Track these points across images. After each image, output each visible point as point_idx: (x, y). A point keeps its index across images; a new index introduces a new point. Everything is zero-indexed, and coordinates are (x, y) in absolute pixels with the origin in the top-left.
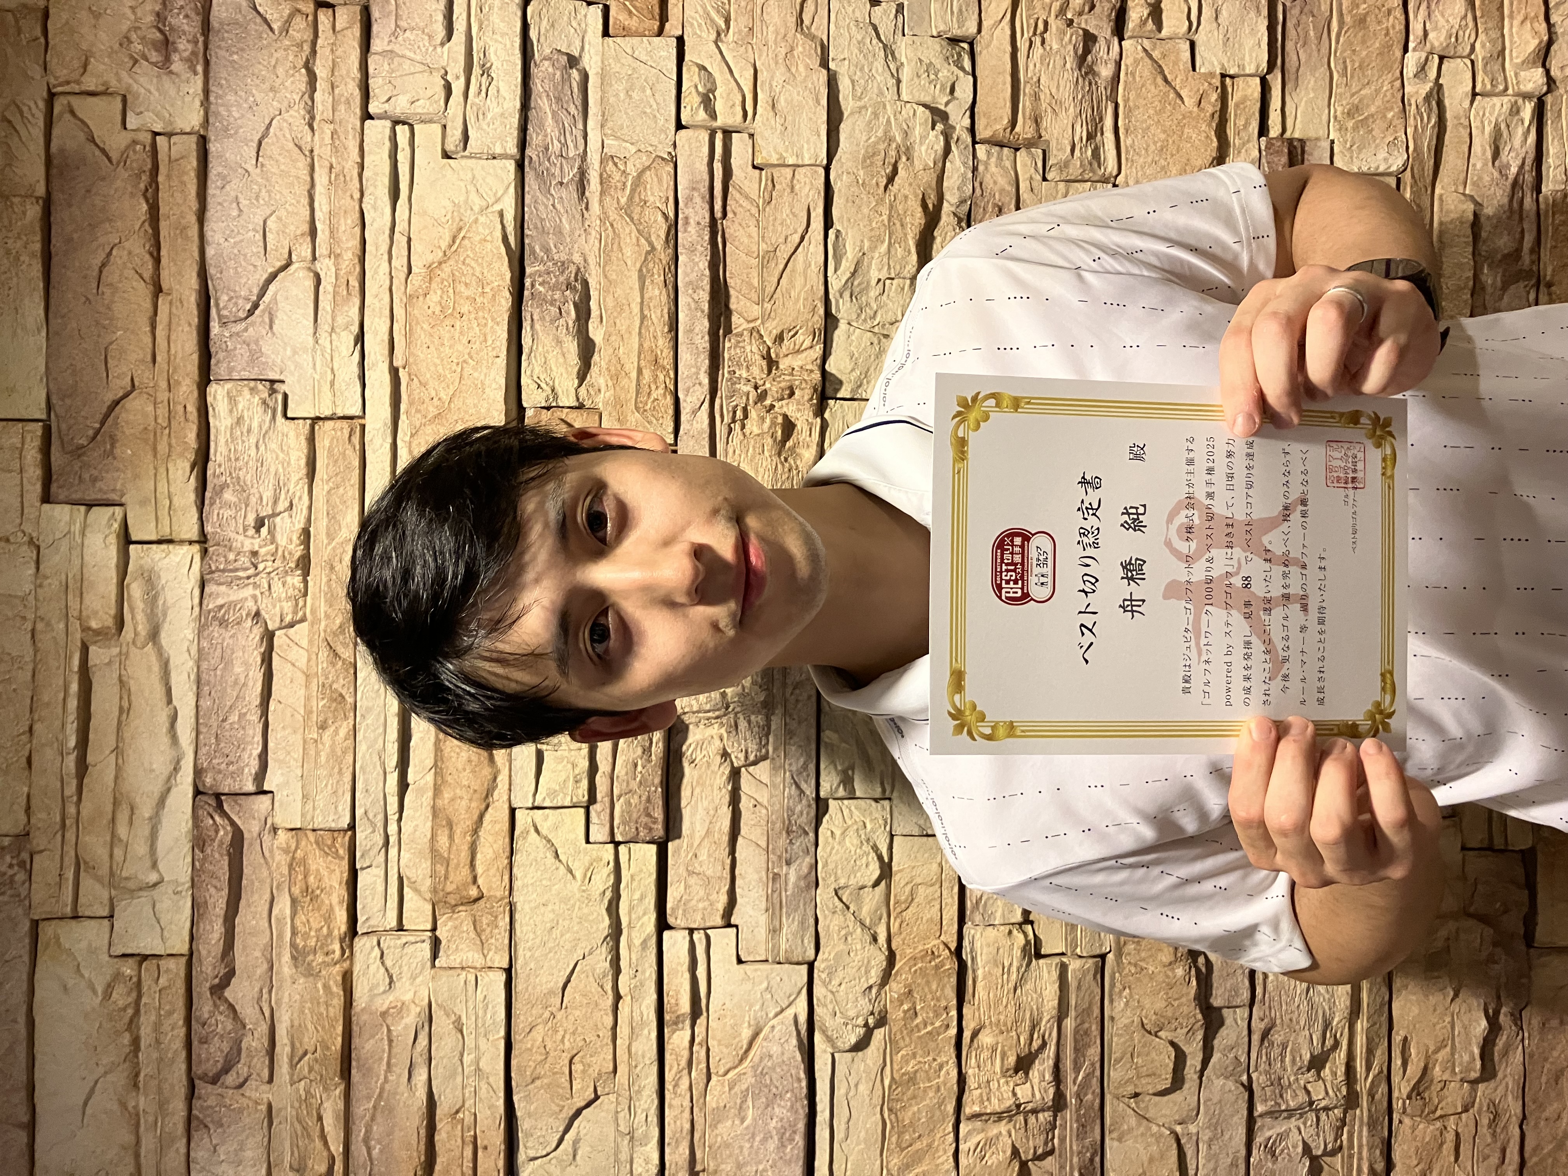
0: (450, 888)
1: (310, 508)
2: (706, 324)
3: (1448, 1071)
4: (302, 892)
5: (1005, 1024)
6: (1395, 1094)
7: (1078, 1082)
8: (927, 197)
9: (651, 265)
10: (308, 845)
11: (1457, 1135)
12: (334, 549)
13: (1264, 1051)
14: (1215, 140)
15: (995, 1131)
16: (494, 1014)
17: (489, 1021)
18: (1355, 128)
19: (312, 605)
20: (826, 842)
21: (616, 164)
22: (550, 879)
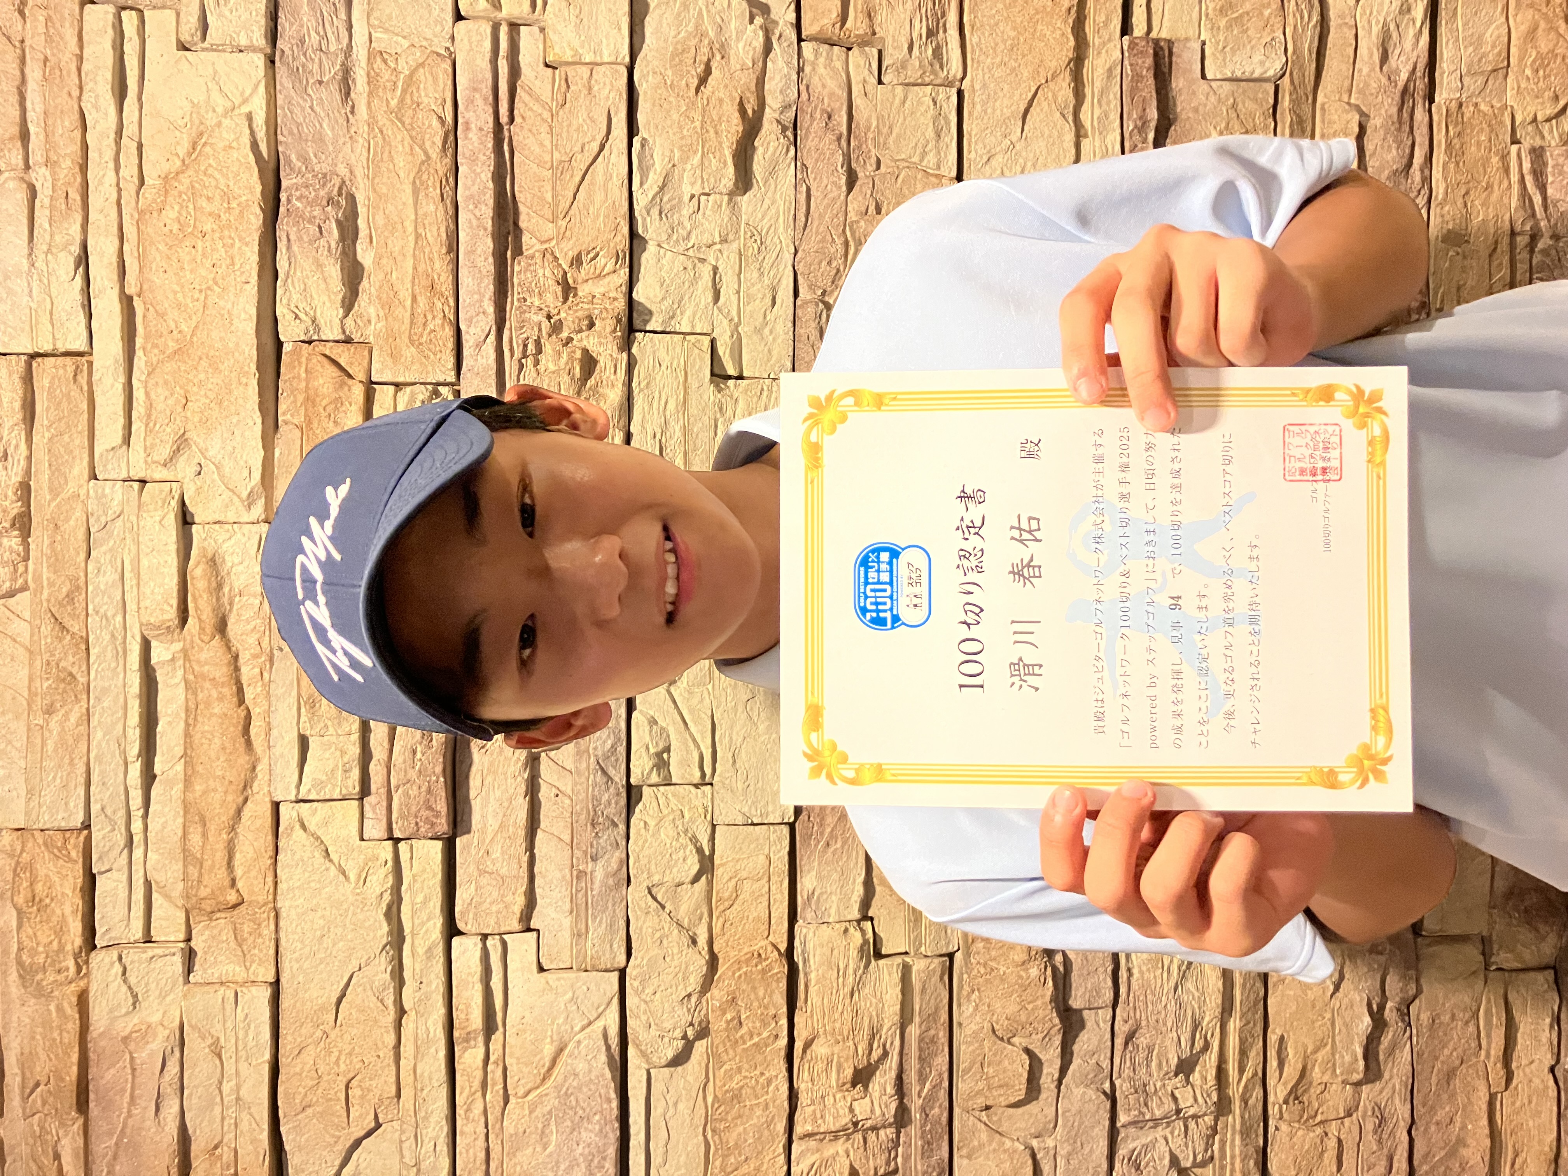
0: (203, 892)
1: (29, 458)
2: (489, 243)
3: (1329, 1072)
4: (27, 902)
5: (841, 1034)
6: (1271, 1098)
7: (923, 1095)
8: (745, 101)
9: (425, 177)
10: (35, 848)
11: (1340, 1141)
12: (58, 506)
13: (1128, 1057)
14: (1072, 38)
15: (832, 1151)
16: (258, 1034)
17: (251, 1044)
18: (1229, 27)
19: (35, 571)
20: (638, 833)
21: (385, 61)
22: (319, 882)
